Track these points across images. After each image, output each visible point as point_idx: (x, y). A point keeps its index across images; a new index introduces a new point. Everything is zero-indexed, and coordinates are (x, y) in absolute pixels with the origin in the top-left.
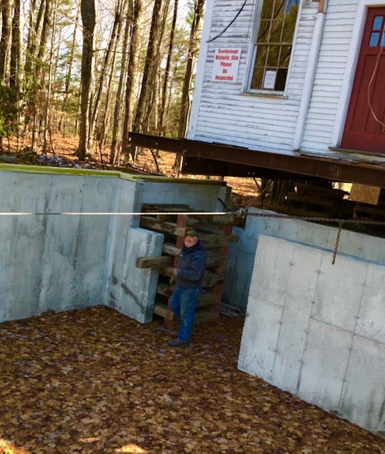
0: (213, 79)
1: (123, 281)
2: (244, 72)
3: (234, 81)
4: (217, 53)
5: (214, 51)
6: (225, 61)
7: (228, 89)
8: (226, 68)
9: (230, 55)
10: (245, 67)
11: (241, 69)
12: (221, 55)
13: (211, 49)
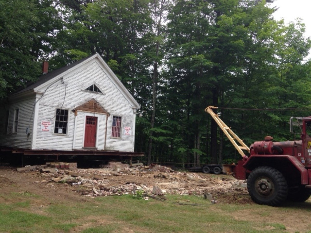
0: (41, 130)
2: (53, 129)
3: (50, 131)
4: (42, 123)
5: (41, 122)
6: (46, 125)
8: (46, 127)
9: (47, 124)
10: (54, 127)
11: (52, 127)
12: (44, 123)
13: (39, 121)
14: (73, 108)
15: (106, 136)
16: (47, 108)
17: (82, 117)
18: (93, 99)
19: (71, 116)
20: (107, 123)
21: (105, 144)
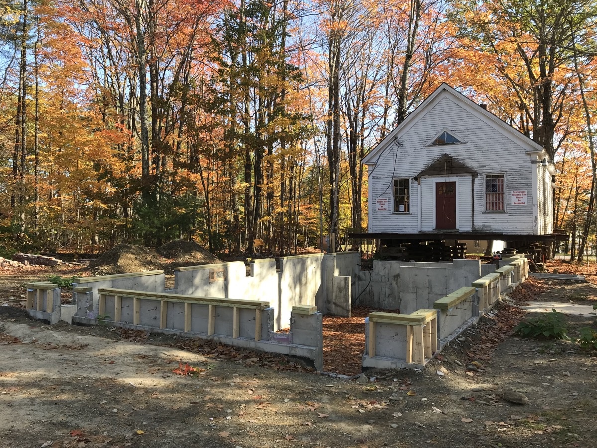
0: (377, 210)
1: (334, 301)
2: (391, 206)
3: (387, 210)
5: (376, 199)
6: (381, 203)
7: (384, 212)
8: (382, 205)
9: (383, 200)
10: (392, 204)
11: (389, 205)
12: (379, 200)
14: (416, 175)
15: (473, 211)
16: (382, 181)
17: (430, 184)
18: (446, 155)
19: (413, 186)
20: (473, 190)
21: (473, 222)
